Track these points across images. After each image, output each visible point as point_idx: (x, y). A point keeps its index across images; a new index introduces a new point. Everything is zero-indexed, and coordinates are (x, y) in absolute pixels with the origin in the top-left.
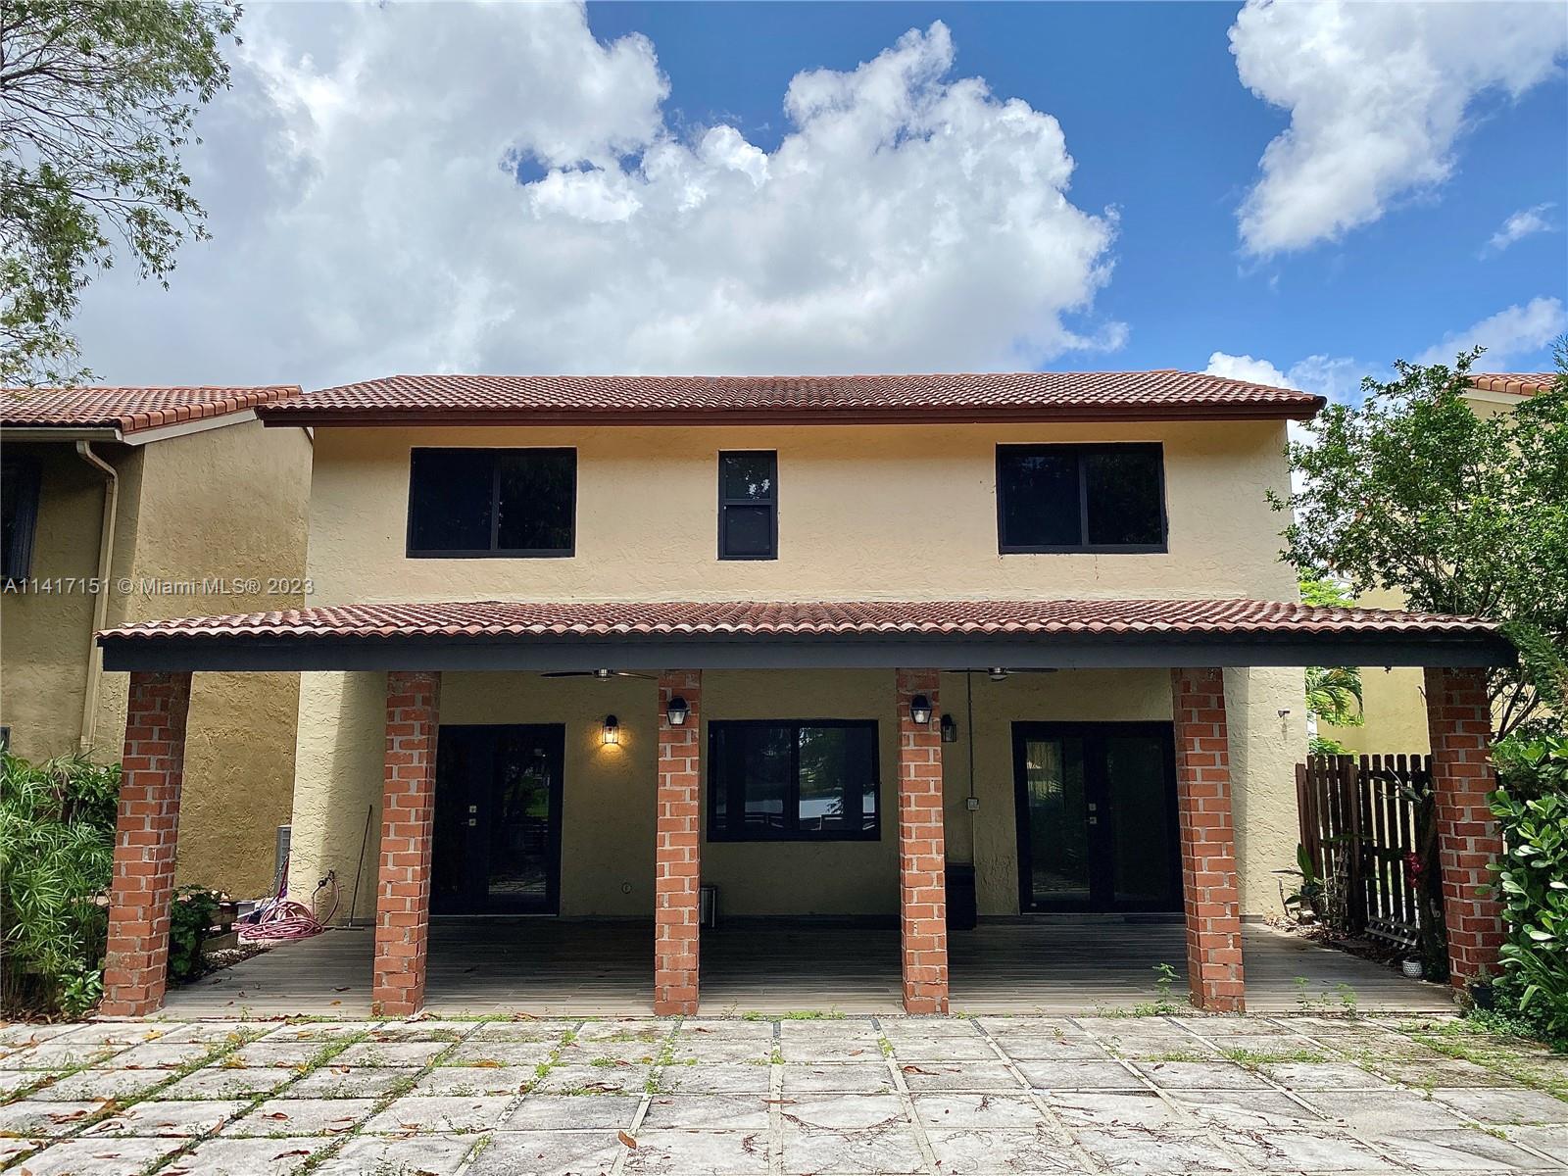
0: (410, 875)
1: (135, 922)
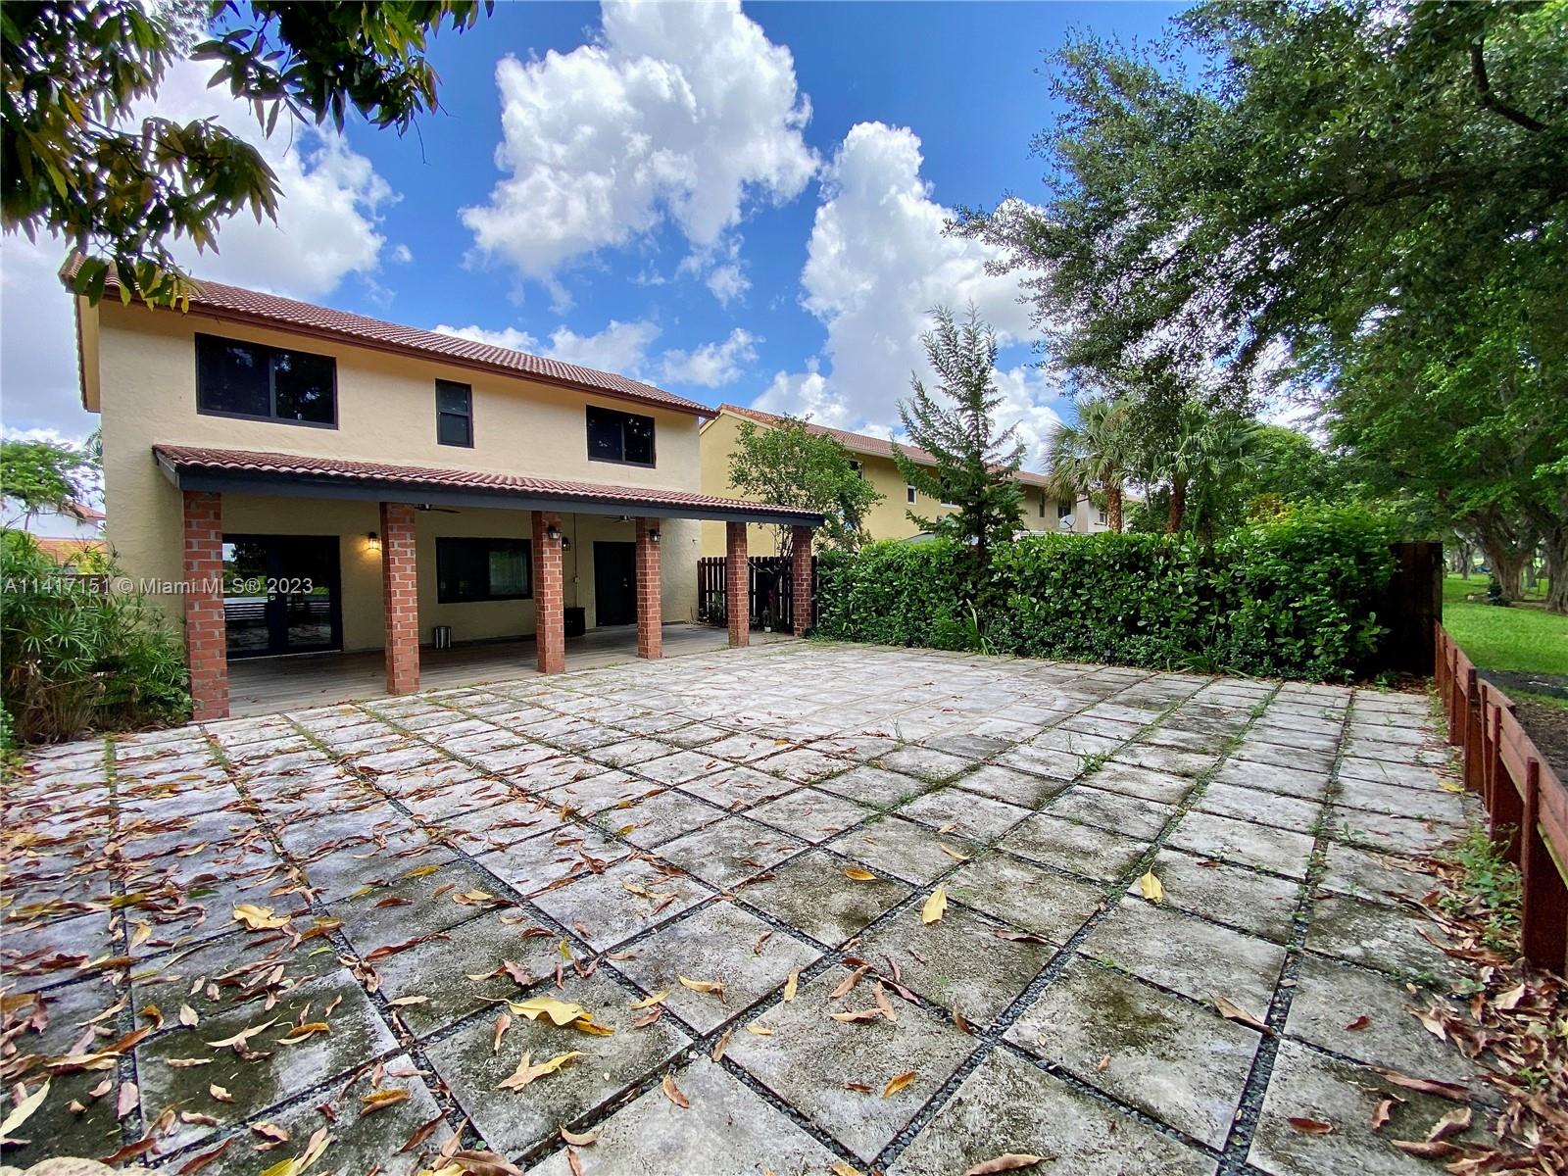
0: (411, 618)
1: (212, 658)
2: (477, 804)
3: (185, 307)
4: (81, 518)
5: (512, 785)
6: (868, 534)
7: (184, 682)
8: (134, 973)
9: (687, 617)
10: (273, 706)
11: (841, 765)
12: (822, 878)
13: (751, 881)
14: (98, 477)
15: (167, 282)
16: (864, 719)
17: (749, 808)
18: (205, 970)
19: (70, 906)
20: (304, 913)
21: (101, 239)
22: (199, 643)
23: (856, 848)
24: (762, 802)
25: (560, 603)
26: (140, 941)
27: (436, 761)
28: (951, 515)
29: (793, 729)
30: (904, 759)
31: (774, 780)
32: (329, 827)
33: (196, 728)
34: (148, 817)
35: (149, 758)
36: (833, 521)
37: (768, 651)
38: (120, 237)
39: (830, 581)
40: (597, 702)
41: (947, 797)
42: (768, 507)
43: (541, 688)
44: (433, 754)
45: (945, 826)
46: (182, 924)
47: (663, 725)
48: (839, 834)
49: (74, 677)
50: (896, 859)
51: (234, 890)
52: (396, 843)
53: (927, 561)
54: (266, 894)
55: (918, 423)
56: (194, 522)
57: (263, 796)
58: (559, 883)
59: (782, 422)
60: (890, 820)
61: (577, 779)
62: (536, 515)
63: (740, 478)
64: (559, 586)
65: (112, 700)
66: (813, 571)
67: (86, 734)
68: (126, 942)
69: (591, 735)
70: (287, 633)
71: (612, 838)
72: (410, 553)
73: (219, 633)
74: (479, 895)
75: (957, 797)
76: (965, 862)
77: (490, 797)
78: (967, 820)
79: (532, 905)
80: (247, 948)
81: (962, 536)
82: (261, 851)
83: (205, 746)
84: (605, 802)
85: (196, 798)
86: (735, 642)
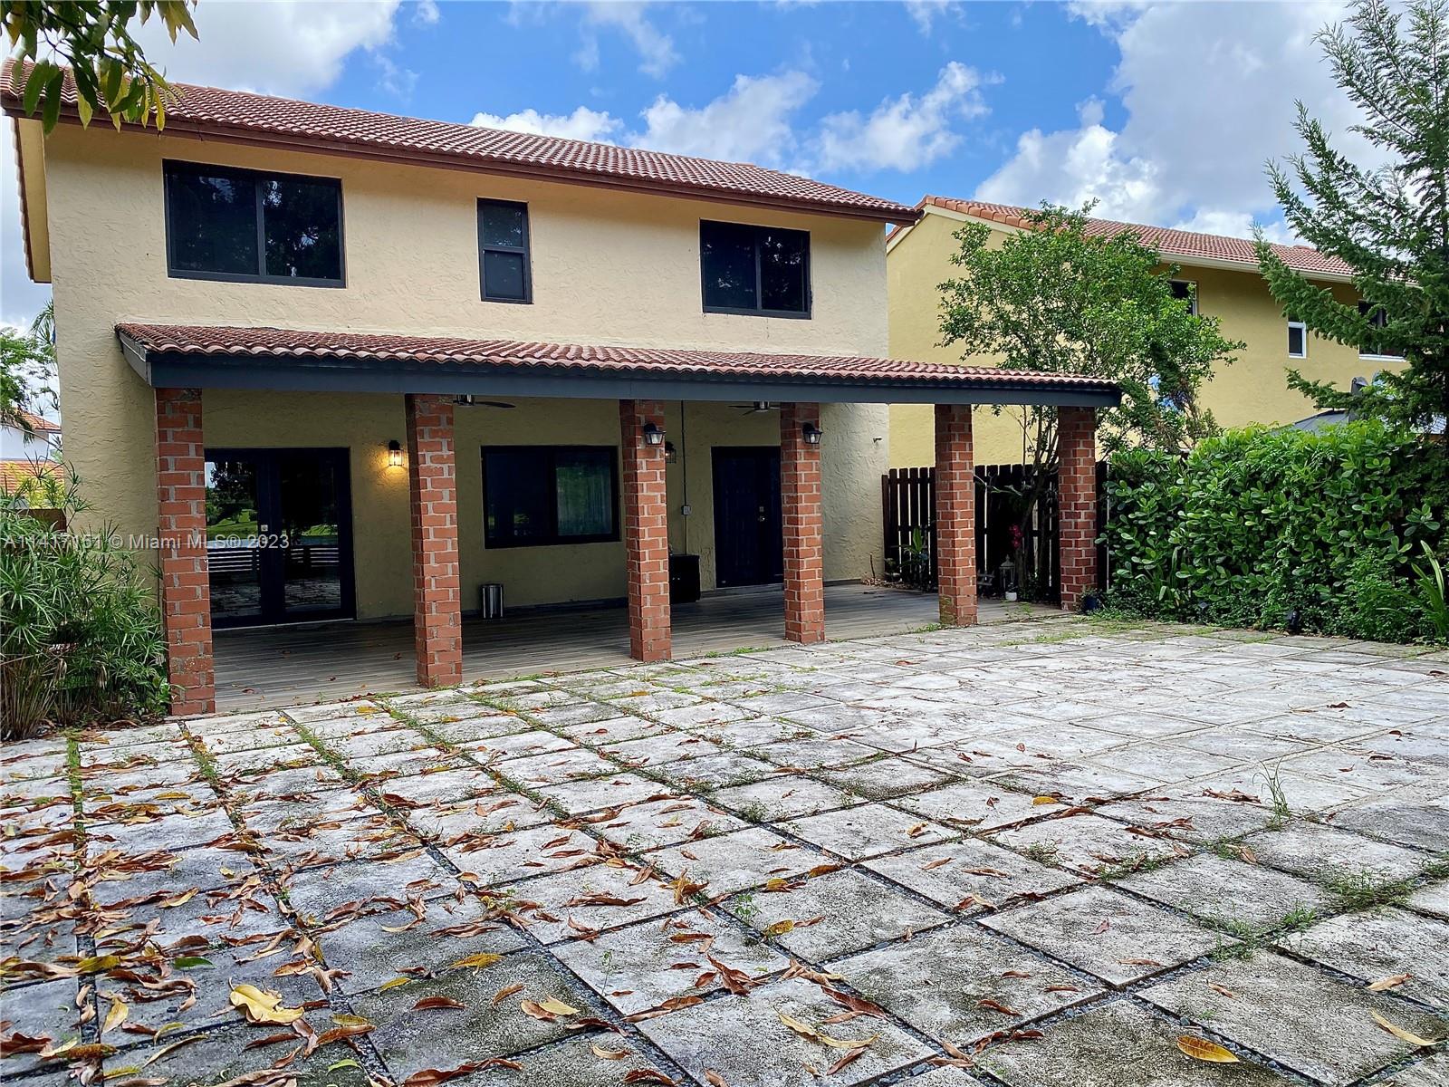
0: (450, 571)
1: (195, 628)
2: (550, 864)
3: (160, 123)
4: (29, 432)
5: (599, 838)
6: (1209, 419)
7: (160, 660)
8: (108, 1068)
9: (863, 571)
10: (271, 698)
11: (1162, 848)
12: (1131, 1050)
13: (998, 1038)
14: (48, 374)
15: (137, 89)
16: (1205, 766)
17: (990, 911)
18: (196, 1074)
19: (28, 967)
20: (319, 1006)
21: (54, 35)
22: (177, 604)
23: (1197, 1002)
24: (1013, 903)
25: (662, 546)
26: (115, 1025)
27: (489, 792)
28: (1386, 376)
29: (1066, 778)
30: (1290, 846)
31: (1035, 866)
32: (348, 881)
33: (175, 727)
34: (122, 849)
35: (120, 766)
36: (1139, 394)
37: (1014, 636)
38: (76, 30)
39: (1133, 507)
40: (722, 712)
41: (1385, 924)
42: (1012, 375)
43: (637, 685)
44: (484, 782)
45: (1382, 980)
46: (166, 1004)
47: (832, 756)
48: (1161, 973)
49: (30, 651)
50: (1280, 1030)
51: (230, 962)
52: (437, 914)
53: (1335, 467)
54: (271, 972)
55: (1312, 203)
56: (170, 432)
57: (263, 830)
58: (678, 1002)
59: (1038, 219)
60: (1264, 958)
61: (700, 835)
62: (626, 405)
63: (960, 325)
64: (660, 521)
65: (74, 682)
66: (1100, 490)
67: (44, 729)
68: (97, 1023)
69: (716, 766)
70: (283, 593)
71: (760, 939)
72: (448, 472)
73: (202, 591)
74: (558, 1007)
75: (1406, 925)
76: (1425, 1051)
77: (569, 853)
78: (1427, 971)
79: (638, 1032)
80: (249, 1048)
81: (1411, 417)
82: (261, 908)
83: (187, 752)
84: (744, 878)
85: (180, 825)
86: (951, 618)
